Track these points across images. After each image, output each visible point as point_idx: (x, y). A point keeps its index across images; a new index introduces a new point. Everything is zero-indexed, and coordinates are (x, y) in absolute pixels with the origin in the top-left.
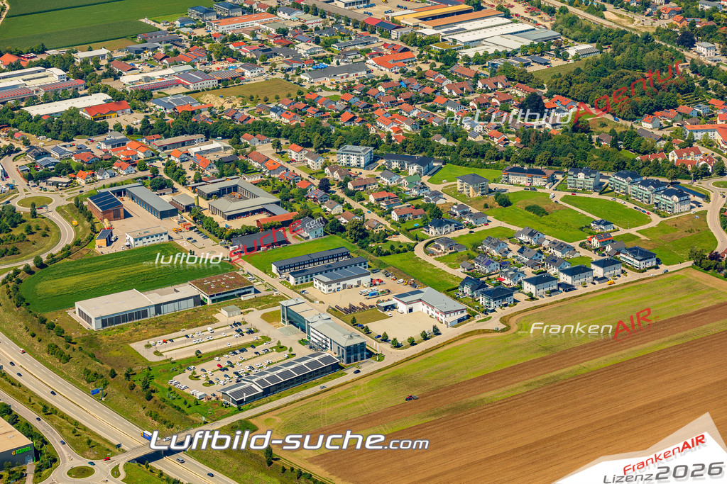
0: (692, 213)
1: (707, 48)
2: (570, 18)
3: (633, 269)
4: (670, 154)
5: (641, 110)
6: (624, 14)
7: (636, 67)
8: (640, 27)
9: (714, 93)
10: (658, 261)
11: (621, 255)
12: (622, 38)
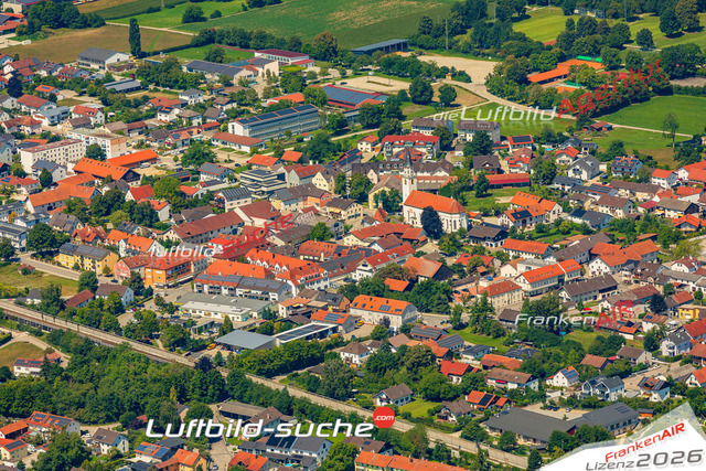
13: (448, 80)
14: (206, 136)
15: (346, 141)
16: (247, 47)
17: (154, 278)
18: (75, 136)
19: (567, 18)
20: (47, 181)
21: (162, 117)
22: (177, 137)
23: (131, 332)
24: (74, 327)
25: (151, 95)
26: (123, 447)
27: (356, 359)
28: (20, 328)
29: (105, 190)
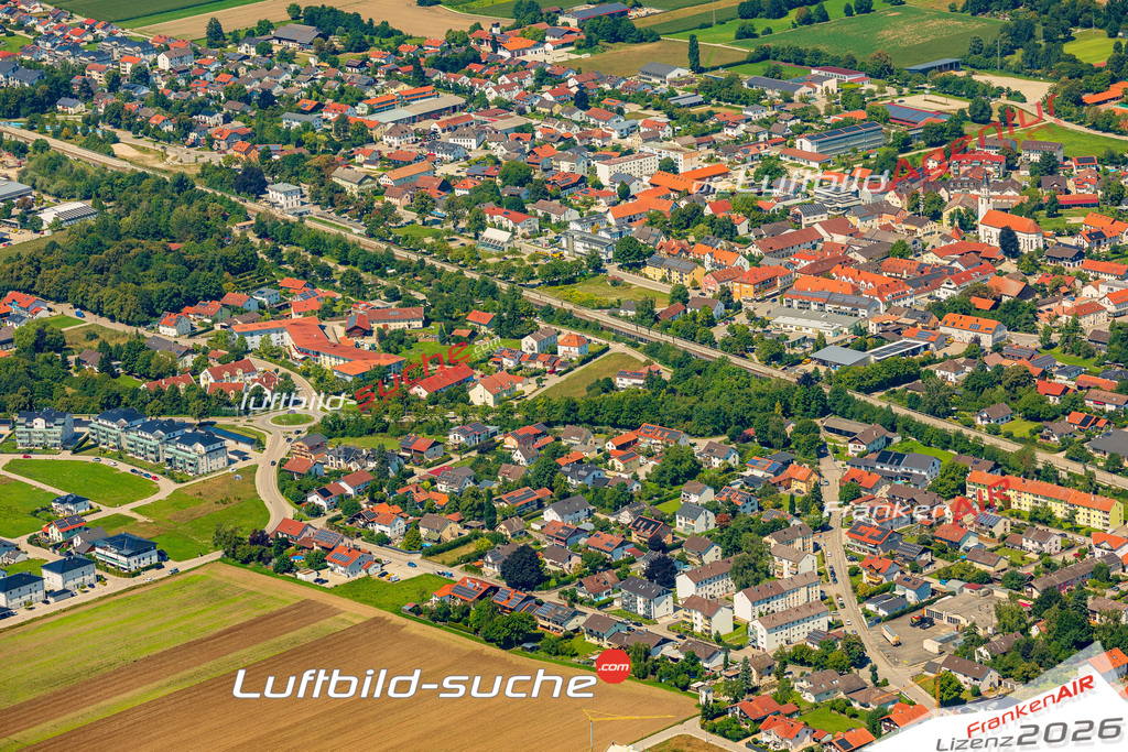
0: (230, 470)
1: (286, 193)
2: (50, 158)
3: (118, 572)
4: (202, 376)
5: (158, 306)
6: (150, 146)
7: (158, 234)
8: (176, 166)
9: (291, 269)
10: (162, 556)
11: (97, 550)
12: (140, 188)
13: (1003, 100)
14: (774, 152)
15: (913, 158)
16: (802, 63)
17: (742, 292)
18: (647, 149)
19: (1113, 41)
20: (625, 194)
21: (729, 132)
22: (746, 152)
23: (726, 346)
24: (670, 339)
25: (715, 110)
26: (734, 460)
27: (952, 377)
28: (617, 339)
29: (683, 203)
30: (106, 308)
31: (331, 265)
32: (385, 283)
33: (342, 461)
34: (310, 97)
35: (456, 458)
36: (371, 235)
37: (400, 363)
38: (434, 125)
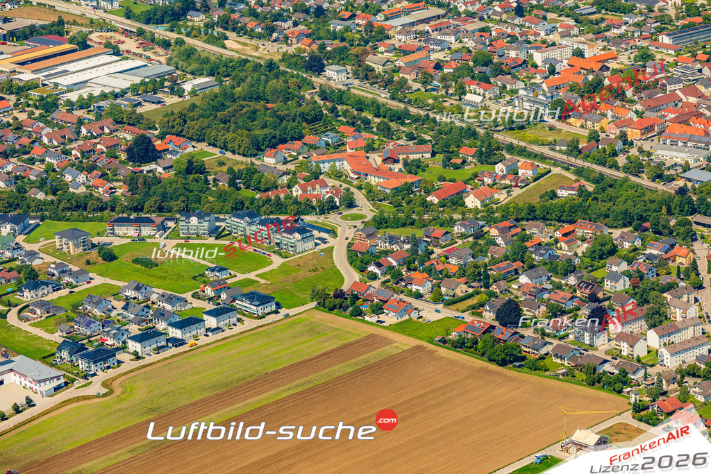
0: (316, 250)
1: (337, 72)
2: (186, 50)
3: (251, 316)
4: (294, 189)
5: (263, 144)
6: (248, 41)
7: (258, 98)
8: (265, 54)
9: (344, 120)
10: (278, 305)
11: (237, 302)
12: (244, 68)
14: (645, 43)
17: (633, 134)
18: (564, 42)
20: (552, 71)
21: (615, 31)
22: (628, 44)
23: (626, 169)
25: (605, 17)
26: (638, 243)
28: (555, 165)
29: (590, 77)
30: (229, 146)
31: (370, 117)
32: (405, 129)
33: (387, 244)
34: (347, 10)
35: (460, 242)
36: (393, 98)
37: (419, 181)
38: (427, 27)
